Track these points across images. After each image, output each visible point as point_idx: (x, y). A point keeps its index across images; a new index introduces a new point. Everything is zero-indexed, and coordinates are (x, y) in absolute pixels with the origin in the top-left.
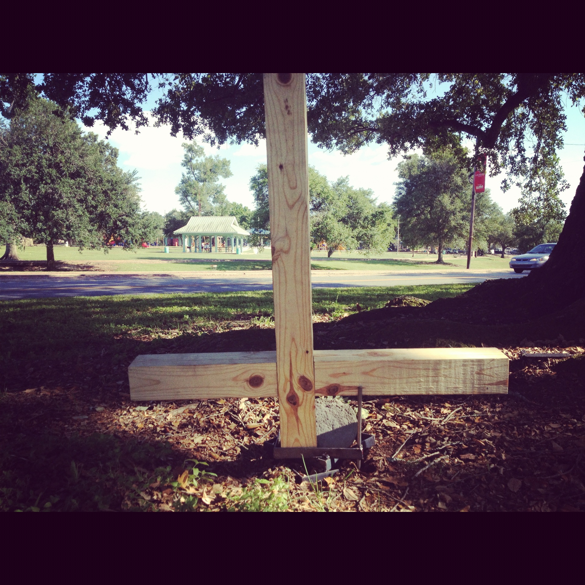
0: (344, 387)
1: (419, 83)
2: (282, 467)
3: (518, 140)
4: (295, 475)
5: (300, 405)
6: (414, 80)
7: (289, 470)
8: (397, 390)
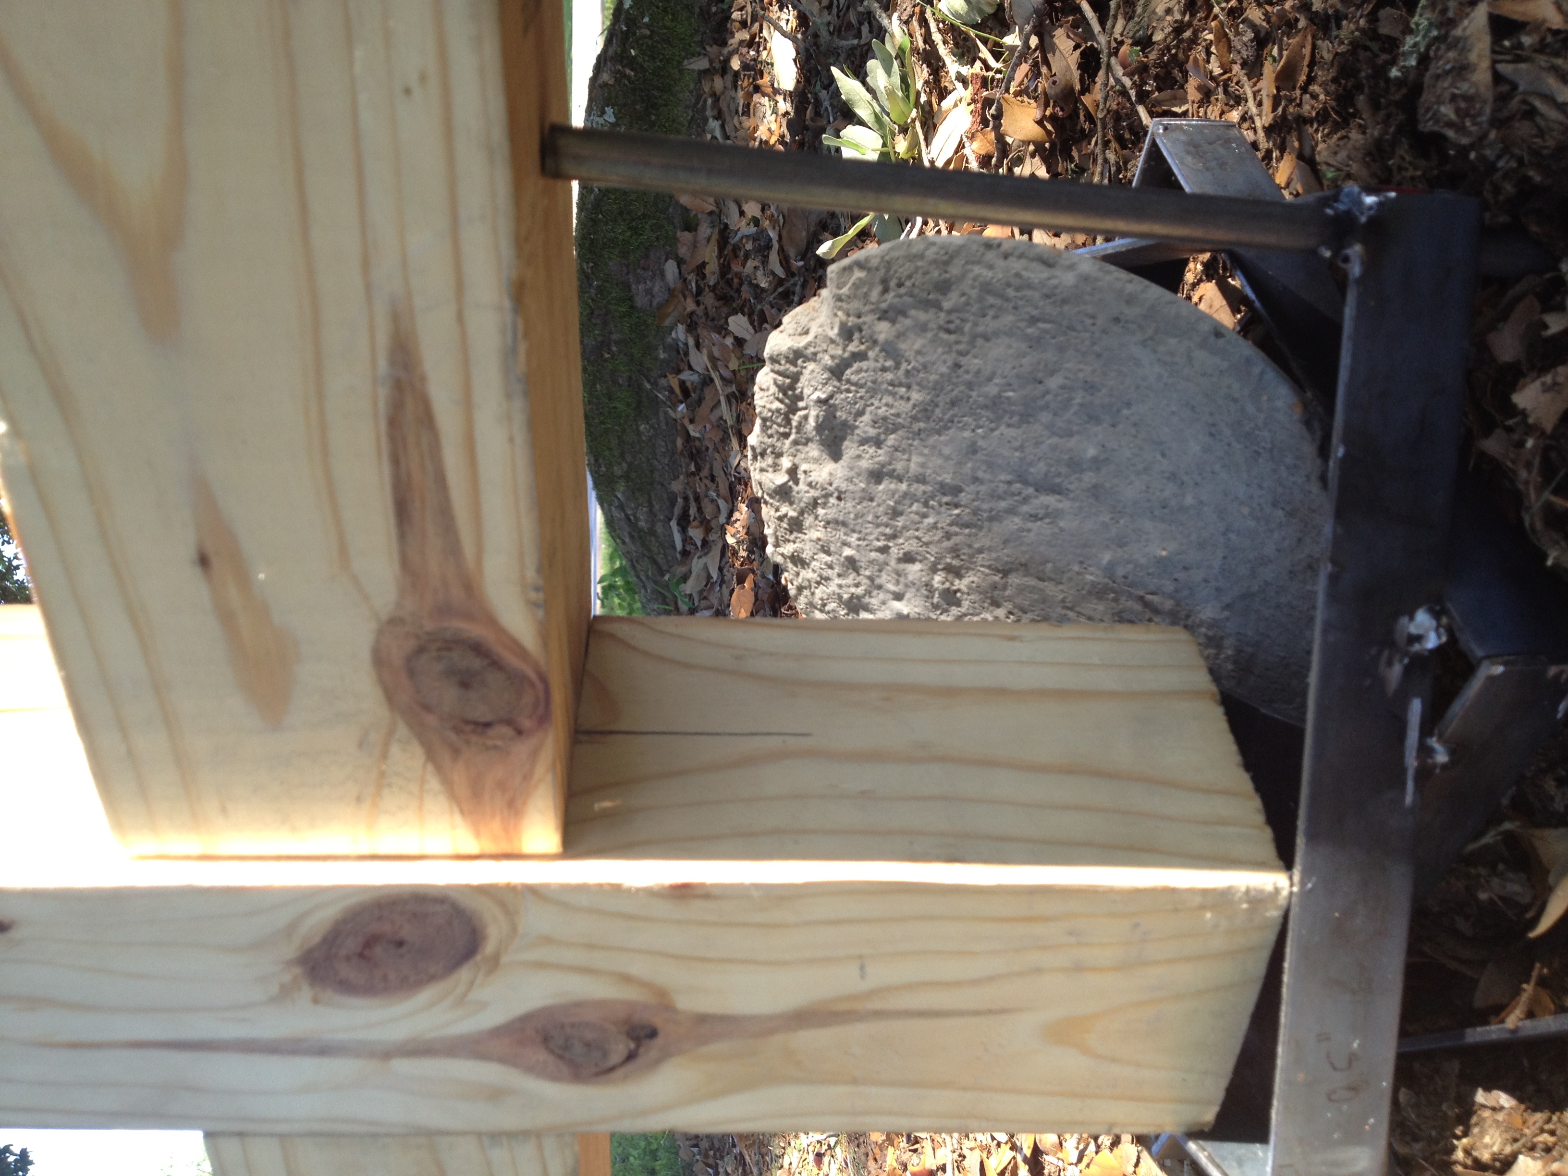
5: (661, 993)
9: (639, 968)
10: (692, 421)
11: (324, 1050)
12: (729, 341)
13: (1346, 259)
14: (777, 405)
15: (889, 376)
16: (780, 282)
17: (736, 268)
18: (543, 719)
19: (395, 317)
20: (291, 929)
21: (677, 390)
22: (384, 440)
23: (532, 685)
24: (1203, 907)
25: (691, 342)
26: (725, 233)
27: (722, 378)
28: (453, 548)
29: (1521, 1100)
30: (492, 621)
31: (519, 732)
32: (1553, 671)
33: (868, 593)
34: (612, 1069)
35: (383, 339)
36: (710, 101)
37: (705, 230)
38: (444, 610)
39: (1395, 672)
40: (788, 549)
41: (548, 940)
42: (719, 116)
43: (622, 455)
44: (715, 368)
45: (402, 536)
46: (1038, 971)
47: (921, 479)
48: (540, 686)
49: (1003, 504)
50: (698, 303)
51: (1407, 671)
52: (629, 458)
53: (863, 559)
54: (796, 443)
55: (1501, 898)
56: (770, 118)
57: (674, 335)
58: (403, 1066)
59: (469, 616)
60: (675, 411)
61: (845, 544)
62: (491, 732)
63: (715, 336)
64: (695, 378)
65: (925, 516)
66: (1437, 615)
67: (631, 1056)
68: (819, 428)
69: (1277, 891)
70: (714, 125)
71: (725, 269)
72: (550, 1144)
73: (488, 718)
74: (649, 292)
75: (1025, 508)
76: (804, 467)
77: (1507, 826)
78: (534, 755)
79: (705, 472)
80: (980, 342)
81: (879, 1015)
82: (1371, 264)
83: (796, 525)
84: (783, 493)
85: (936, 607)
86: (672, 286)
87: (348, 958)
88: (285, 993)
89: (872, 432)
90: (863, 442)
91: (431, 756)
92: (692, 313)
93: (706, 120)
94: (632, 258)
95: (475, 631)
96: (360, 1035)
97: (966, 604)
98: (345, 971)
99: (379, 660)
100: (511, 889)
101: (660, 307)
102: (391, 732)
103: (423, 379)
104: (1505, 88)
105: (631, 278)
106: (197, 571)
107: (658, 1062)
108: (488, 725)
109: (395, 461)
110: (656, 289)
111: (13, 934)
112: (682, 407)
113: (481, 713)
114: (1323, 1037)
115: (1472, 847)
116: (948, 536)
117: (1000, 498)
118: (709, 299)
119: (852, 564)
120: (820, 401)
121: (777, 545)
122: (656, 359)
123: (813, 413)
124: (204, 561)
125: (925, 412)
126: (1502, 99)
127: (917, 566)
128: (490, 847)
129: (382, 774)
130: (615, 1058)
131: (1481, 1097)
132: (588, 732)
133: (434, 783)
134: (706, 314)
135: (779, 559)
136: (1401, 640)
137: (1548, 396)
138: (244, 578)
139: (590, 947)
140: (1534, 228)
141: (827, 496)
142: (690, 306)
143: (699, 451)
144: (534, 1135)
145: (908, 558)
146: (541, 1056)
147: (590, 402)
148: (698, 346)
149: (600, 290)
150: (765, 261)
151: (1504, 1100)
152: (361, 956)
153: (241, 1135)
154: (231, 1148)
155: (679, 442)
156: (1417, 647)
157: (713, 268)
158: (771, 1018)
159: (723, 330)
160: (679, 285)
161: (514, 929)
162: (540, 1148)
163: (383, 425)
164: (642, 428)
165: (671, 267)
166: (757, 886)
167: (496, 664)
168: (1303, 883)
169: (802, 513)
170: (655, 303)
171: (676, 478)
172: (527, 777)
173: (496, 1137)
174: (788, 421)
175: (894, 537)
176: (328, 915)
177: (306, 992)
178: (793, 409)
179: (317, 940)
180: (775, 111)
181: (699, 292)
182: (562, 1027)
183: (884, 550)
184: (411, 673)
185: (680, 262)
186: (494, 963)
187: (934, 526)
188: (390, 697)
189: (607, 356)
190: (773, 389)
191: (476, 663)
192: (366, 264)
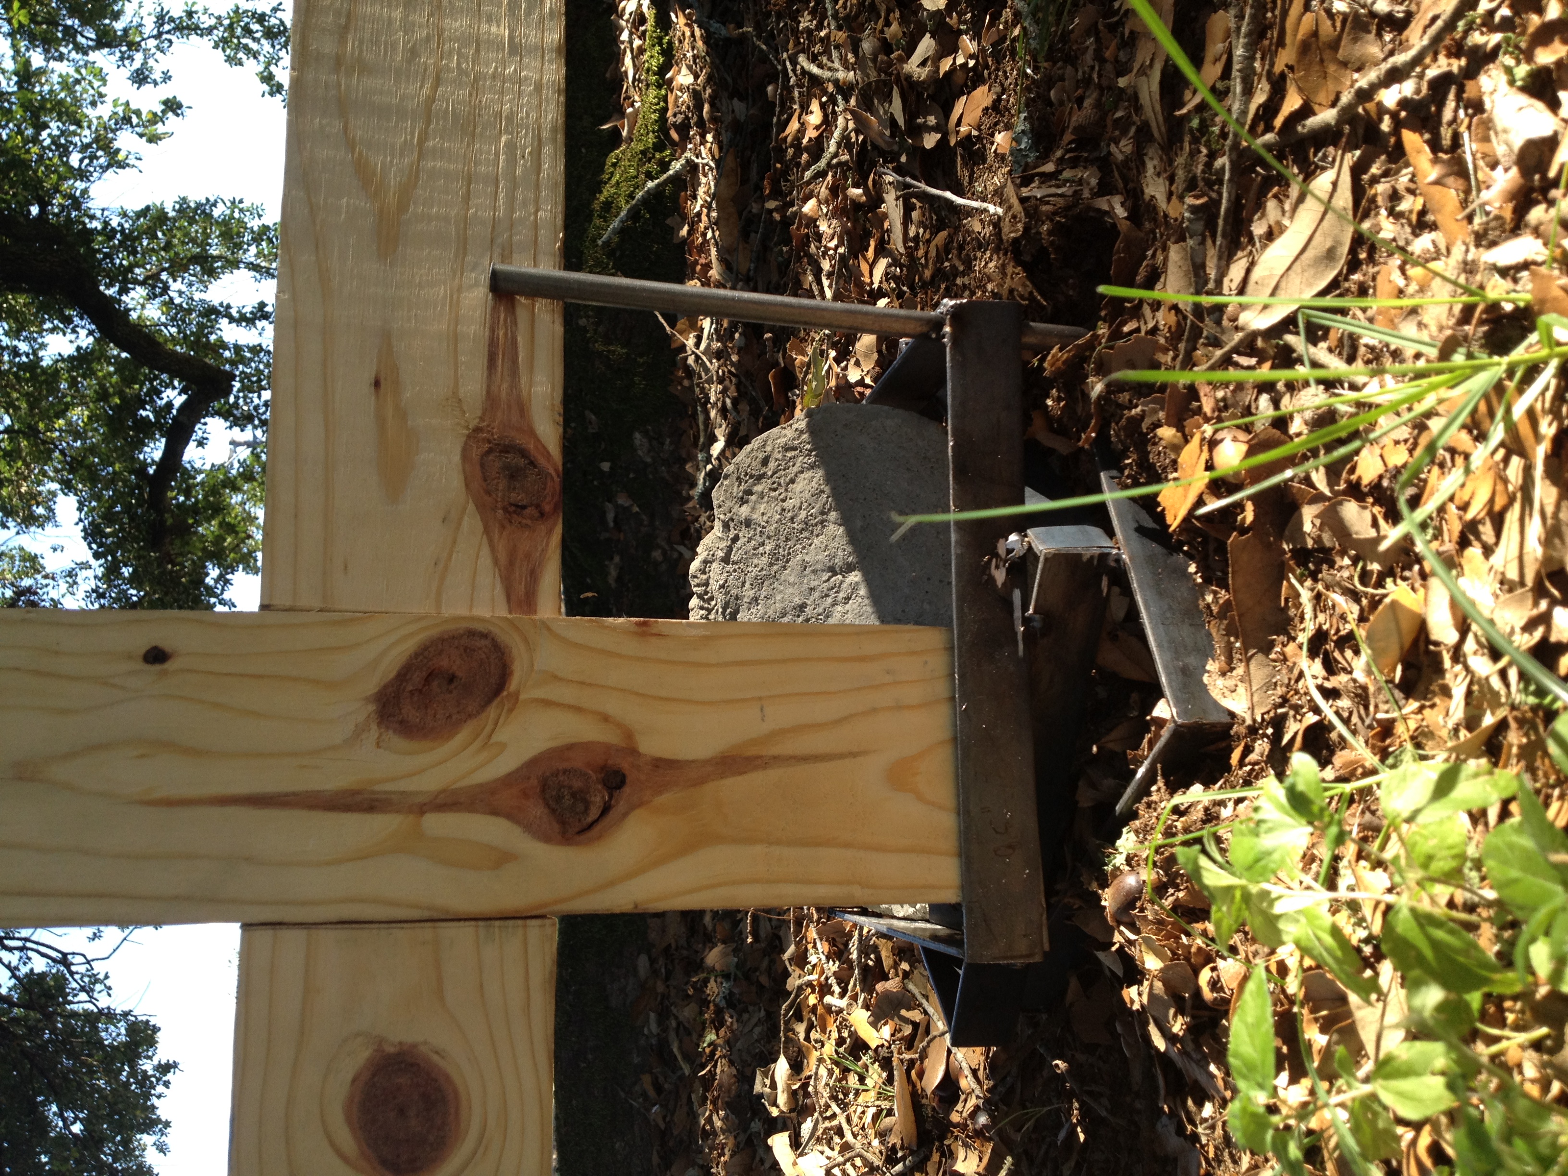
0: (491, 400)
1: (45, 582)
2: (1108, 899)
3: (232, 319)
4: (1158, 788)
5: (629, 735)
6: (36, 593)
7: (1127, 842)
8: (529, 35)
19: (503, 255)
20: (376, 662)
22: (488, 318)
23: (551, 478)
28: (516, 384)
30: (533, 433)
31: (542, 514)
34: (590, 826)
38: (507, 425)
39: (1000, 574)
45: (490, 375)
48: (557, 480)
51: (1008, 571)
58: (431, 822)
59: (520, 430)
62: (525, 513)
67: (605, 811)
73: (524, 503)
78: (549, 533)
81: (778, 760)
82: (958, 339)
87: (411, 695)
88: (359, 733)
91: (487, 529)
95: (521, 440)
96: (405, 785)
98: (408, 710)
99: (465, 457)
100: (533, 624)
102: (465, 508)
106: (372, 392)
107: (624, 817)
108: (523, 508)
109: (492, 330)
111: (171, 663)
113: (520, 498)
114: (986, 810)
124: (377, 384)
128: (515, 609)
130: (594, 814)
136: (1002, 552)
138: (397, 395)
139: (581, 684)
146: (539, 810)
152: (421, 692)
153: (277, 925)
156: (1011, 556)
158: (704, 763)
161: (531, 664)
172: (545, 548)
173: (491, 920)
176: (406, 648)
177: (374, 732)
179: (393, 674)
182: (557, 774)
184: (483, 468)
186: (515, 700)
188: (468, 483)
192: (493, 230)
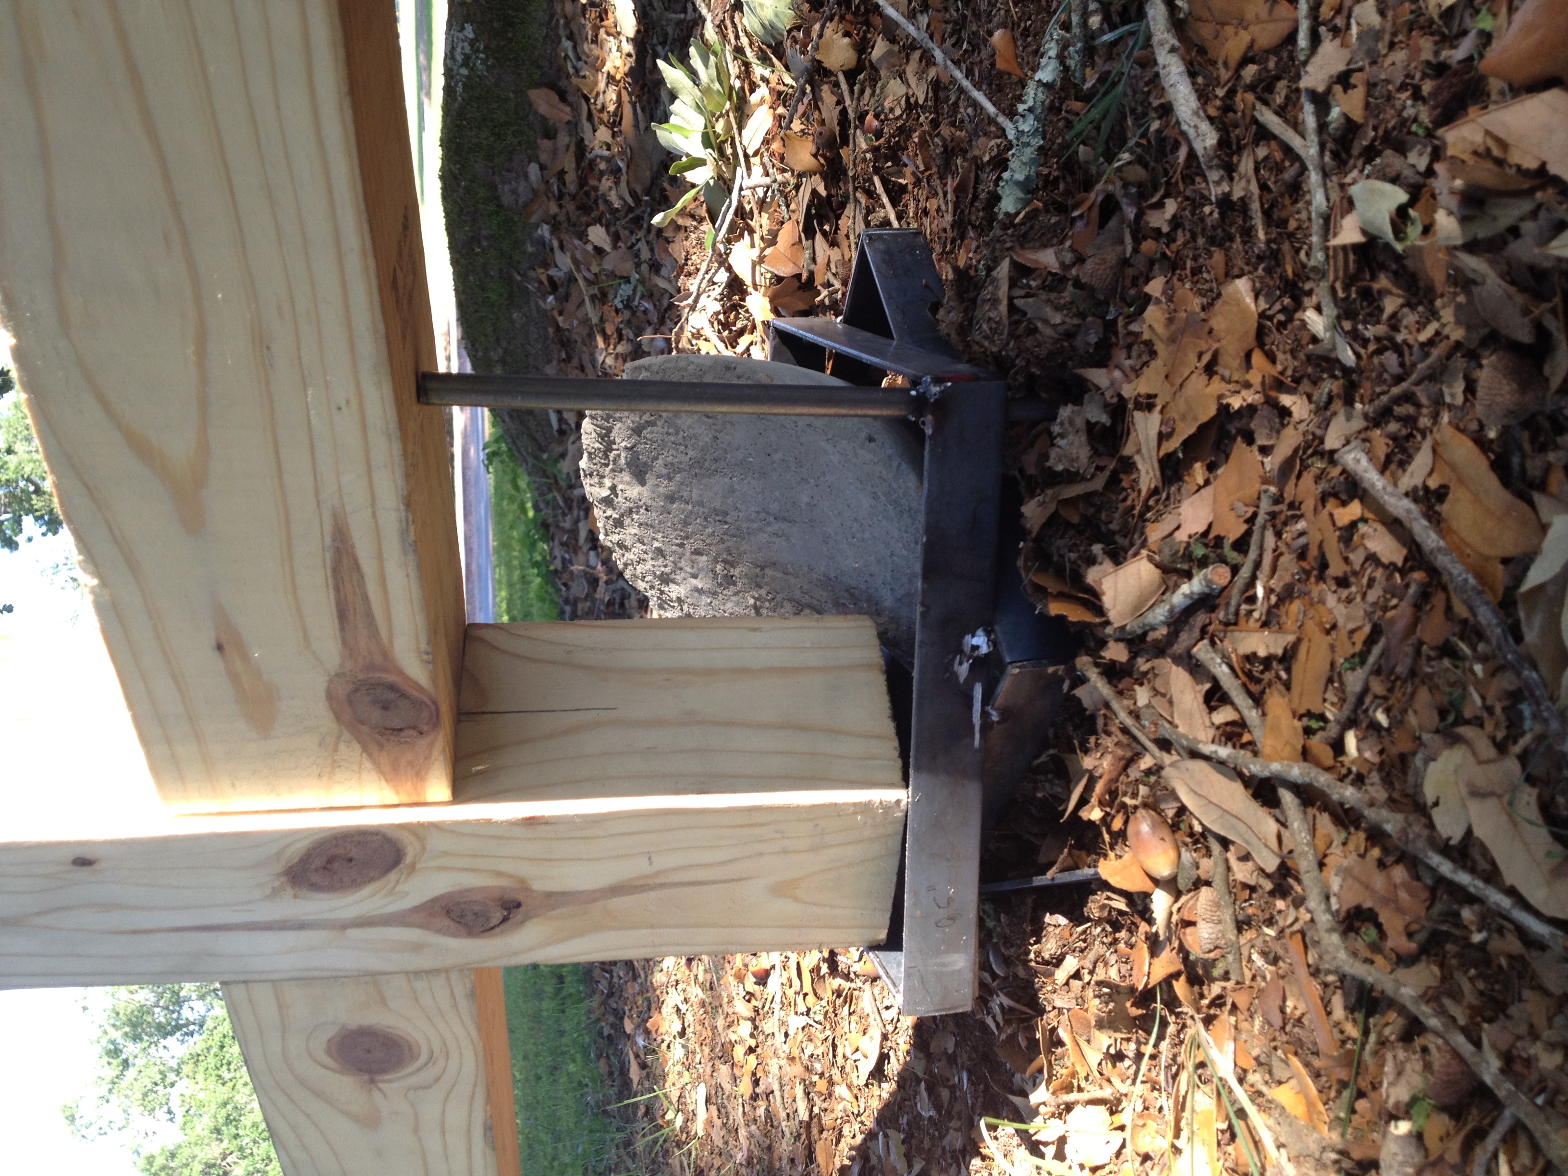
5: (522, 881)
9: (507, 867)
10: (561, 313)
11: (301, 926)
12: (589, 248)
13: (924, 423)
14: (597, 445)
15: (673, 438)
16: (630, 209)
17: (593, 182)
18: (435, 723)
19: (335, 516)
20: (279, 854)
21: (546, 282)
22: (330, 579)
23: (427, 705)
24: (855, 813)
25: (556, 244)
26: (581, 148)
27: (585, 279)
28: (374, 633)
29: (1071, 920)
30: (400, 672)
31: (421, 733)
32: (1051, 670)
33: (673, 572)
34: (492, 928)
35: (328, 527)
36: (562, 21)
37: (563, 139)
38: (371, 667)
39: (963, 670)
40: (615, 538)
41: (446, 854)
42: (571, 37)
43: (498, 340)
44: (578, 270)
45: (342, 629)
46: (761, 854)
47: (701, 504)
48: (433, 707)
49: (755, 526)
50: (561, 206)
51: (972, 667)
52: (504, 343)
53: (668, 549)
54: (613, 470)
55: (1052, 796)
56: (615, 54)
57: (539, 231)
58: (352, 933)
59: (386, 670)
60: (545, 301)
61: (653, 539)
62: (402, 734)
63: (577, 242)
64: (561, 274)
65: (706, 527)
66: (988, 633)
67: (505, 920)
68: (628, 464)
69: (898, 802)
70: (567, 44)
71: (582, 182)
72: (454, 976)
73: (401, 726)
74: (514, 192)
75: (769, 529)
76: (620, 487)
77: (1051, 751)
78: (431, 745)
79: (575, 362)
80: (728, 426)
81: (663, 886)
82: (939, 427)
83: (619, 523)
84: (608, 502)
85: (720, 585)
86: (535, 186)
87: (317, 870)
88: (275, 893)
89: (664, 471)
90: (659, 477)
91: (365, 749)
92: (555, 217)
93: (560, 41)
94: (496, 161)
95: (391, 678)
96: (326, 916)
97: (739, 585)
98: (315, 878)
99: (330, 697)
100: (421, 825)
101: (526, 206)
102: (339, 737)
103: (353, 547)
104: (1016, 317)
105: (497, 179)
106: (217, 653)
107: (522, 922)
108: (401, 730)
109: (337, 590)
110: (521, 189)
111: (96, 867)
112: (551, 298)
113: (396, 723)
114: (931, 888)
115: (1036, 762)
116: (722, 541)
117: (752, 521)
118: (571, 206)
119: (660, 552)
120: (626, 448)
121: (606, 535)
122: (524, 252)
123: (623, 455)
124: (220, 647)
125: (698, 462)
126: (1014, 324)
127: (704, 558)
128: (405, 799)
129: (334, 761)
130: (495, 922)
131: (1048, 919)
132: (468, 714)
133: (368, 764)
134: (569, 219)
135: (609, 544)
136: (967, 649)
137: (1039, 509)
138: (245, 656)
139: (474, 856)
140: (1044, 395)
141: (638, 507)
142: (553, 208)
143: (569, 341)
144: (445, 971)
145: (697, 552)
146: (447, 922)
147: (464, 292)
148: (562, 247)
149: (468, 190)
150: (617, 183)
151: (1062, 920)
152: (325, 868)
153: (246, 982)
154: (239, 992)
155: (551, 330)
156: (976, 653)
157: (571, 177)
158: (595, 891)
159: (583, 236)
160: (542, 187)
161: (424, 848)
162: (448, 979)
163: (329, 572)
164: (515, 315)
165: (533, 170)
166: (578, 816)
167: (403, 695)
168: (913, 797)
169: (622, 516)
170: (520, 201)
171: (549, 362)
172: (427, 758)
173: (418, 974)
174: (607, 457)
175: (687, 538)
176: (303, 845)
177: (290, 892)
178: (609, 449)
179: (296, 860)
180: (619, 49)
181: (561, 196)
182: (459, 904)
183: (681, 545)
184: (351, 703)
185: (542, 168)
186: (412, 868)
187: (712, 534)
188: (338, 718)
189: (478, 250)
190: (594, 435)
191: (392, 696)
192: (317, 492)
